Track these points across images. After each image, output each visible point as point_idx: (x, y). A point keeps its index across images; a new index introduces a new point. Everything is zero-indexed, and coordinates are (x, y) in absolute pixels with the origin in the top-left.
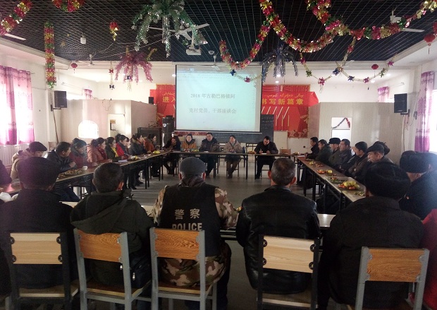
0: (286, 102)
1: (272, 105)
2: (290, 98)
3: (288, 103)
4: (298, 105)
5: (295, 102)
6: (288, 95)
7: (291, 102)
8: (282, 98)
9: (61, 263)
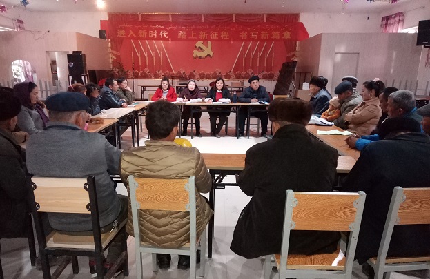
0: (271, 35)
1: (253, 40)
2: (275, 30)
3: (273, 37)
4: (284, 39)
5: (281, 35)
6: (272, 27)
7: (276, 35)
8: (265, 30)
9: (90, 213)
